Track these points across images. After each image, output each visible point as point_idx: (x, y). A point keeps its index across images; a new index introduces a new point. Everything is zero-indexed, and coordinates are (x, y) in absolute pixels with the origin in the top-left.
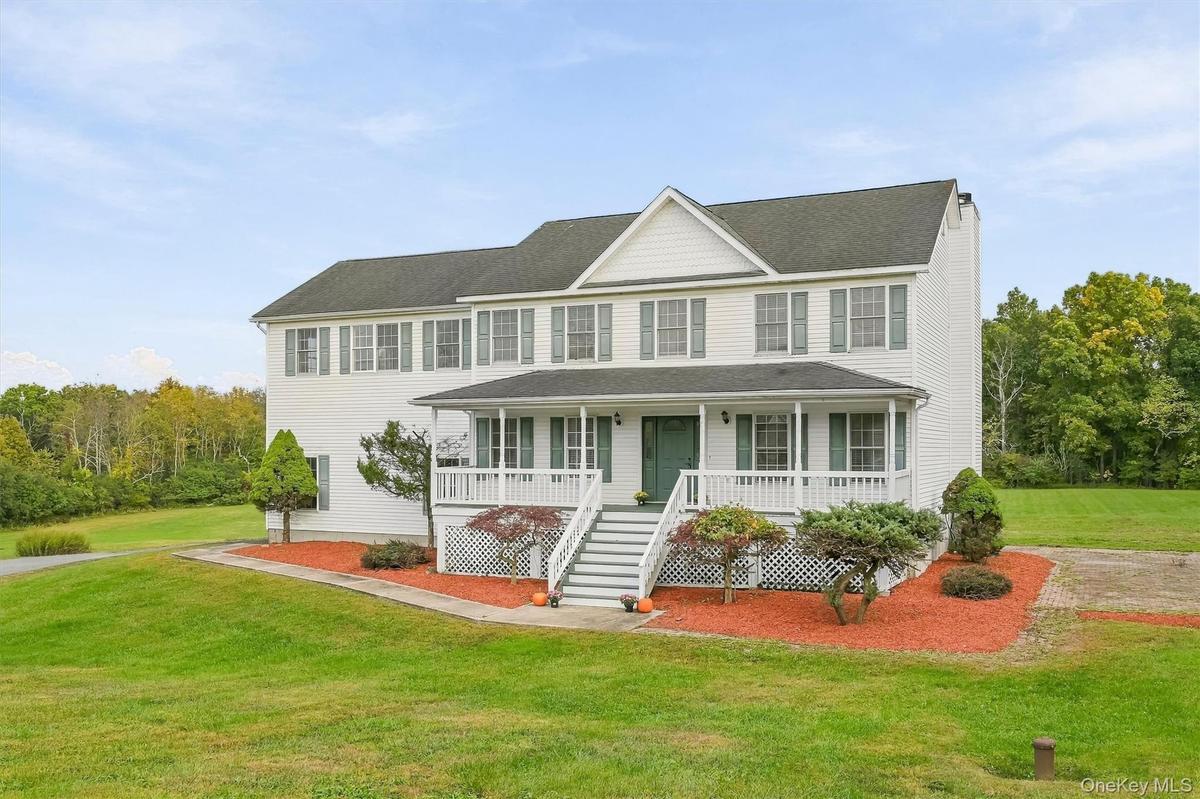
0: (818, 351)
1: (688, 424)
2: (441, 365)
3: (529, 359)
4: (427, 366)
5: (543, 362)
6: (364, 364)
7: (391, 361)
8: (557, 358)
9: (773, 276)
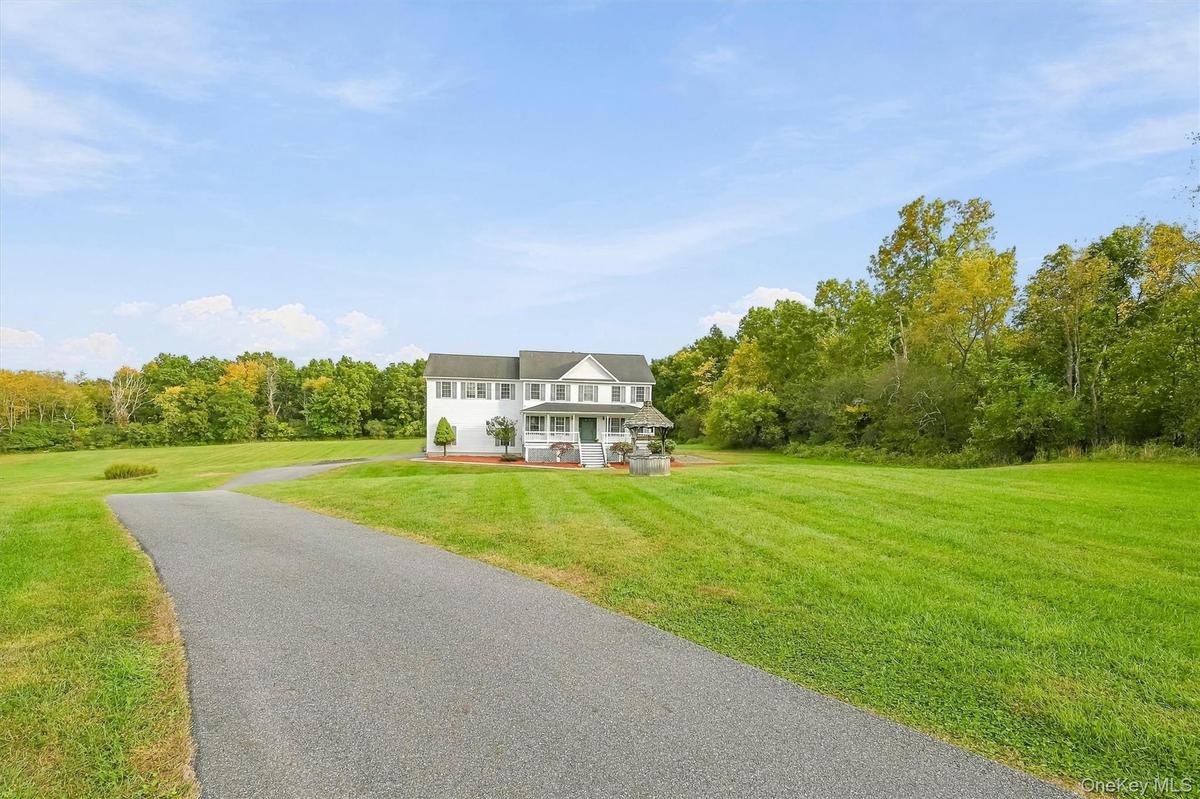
0: (628, 402)
1: (594, 420)
2: (502, 397)
3: (544, 399)
4: (497, 398)
5: (548, 400)
6: (471, 396)
7: (482, 394)
8: (552, 399)
9: (618, 382)
